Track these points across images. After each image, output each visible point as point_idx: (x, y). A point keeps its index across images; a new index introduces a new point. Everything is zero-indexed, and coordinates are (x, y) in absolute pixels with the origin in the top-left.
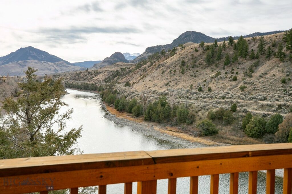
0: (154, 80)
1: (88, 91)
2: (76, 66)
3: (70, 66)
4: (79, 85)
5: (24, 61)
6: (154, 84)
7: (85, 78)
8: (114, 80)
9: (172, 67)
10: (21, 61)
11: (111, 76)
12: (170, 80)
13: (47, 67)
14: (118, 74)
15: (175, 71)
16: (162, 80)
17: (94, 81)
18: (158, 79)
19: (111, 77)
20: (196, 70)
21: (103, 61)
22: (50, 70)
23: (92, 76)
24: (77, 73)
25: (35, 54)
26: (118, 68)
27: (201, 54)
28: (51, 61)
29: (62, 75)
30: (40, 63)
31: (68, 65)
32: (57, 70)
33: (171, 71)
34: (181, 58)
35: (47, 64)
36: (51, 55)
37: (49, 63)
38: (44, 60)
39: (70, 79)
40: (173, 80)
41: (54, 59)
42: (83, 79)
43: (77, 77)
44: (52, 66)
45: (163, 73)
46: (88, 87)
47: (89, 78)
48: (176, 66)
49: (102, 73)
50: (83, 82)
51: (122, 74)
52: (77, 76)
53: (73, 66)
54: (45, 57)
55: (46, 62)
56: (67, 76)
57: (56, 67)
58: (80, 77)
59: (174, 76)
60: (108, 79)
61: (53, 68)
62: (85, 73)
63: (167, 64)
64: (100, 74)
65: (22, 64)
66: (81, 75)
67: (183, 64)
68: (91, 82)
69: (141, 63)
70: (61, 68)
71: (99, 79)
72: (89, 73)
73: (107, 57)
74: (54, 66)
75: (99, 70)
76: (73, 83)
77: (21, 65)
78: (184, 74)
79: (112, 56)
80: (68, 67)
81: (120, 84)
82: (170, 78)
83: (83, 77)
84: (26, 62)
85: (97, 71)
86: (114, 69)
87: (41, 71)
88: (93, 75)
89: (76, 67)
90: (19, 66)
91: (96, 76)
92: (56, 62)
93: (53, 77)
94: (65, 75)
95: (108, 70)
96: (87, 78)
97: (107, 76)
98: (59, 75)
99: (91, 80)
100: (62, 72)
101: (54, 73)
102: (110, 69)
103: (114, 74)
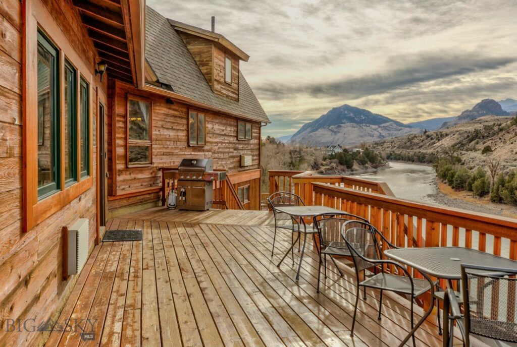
1: (424, 164)
2: (413, 127)
3: (404, 128)
4: (410, 156)
5: (337, 126)
7: (421, 144)
8: (470, 146)
10: (333, 126)
11: (465, 139)
13: (369, 132)
14: (477, 136)
17: (435, 149)
19: (465, 141)
21: (459, 117)
22: (373, 136)
23: (433, 141)
24: (408, 138)
25: (352, 115)
26: (479, 127)
28: (375, 124)
29: (388, 142)
30: (359, 127)
31: (400, 128)
32: (383, 137)
35: (368, 128)
36: (375, 114)
37: (371, 126)
38: (364, 123)
39: (398, 148)
41: (378, 120)
42: (417, 147)
43: (408, 144)
44: (375, 130)
46: (424, 157)
47: (428, 144)
49: (449, 136)
50: (418, 151)
51: (486, 135)
52: (410, 142)
53: (408, 128)
54: (366, 118)
55: (367, 125)
56: (395, 144)
57: (381, 132)
58: (413, 144)
60: (460, 145)
61: (377, 133)
62: (421, 137)
64: (447, 137)
65: (336, 130)
66: (416, 141)
68: (430, 151)
70: (389, 132)
71: (443, 146)
72: (428, 136)
73: (467, 110)
74: (379, 130)
75: (445, 131)
76: (401, 152)
77: (333, 131)
79: (477, 107)
80: (399, 130)
81: (478, 152)
83: (418, 144)
84: (339, 127)
85: (441, 132)
86: (471, 128)
87: (360, 138)
88: (435, 140)
89: (413, 129)
90: (330, 133)
91: (439, 140)
92: (381, 124)
93: (374, 146)
94: (392, 143)
95: (460, 130)
96: (423, 145)
97: (458, 139)
98: (384, 142)
99: (430, 147)
100: (389, 139)
101: (377, 140)
102: (464, 129)
103: (471, 137)
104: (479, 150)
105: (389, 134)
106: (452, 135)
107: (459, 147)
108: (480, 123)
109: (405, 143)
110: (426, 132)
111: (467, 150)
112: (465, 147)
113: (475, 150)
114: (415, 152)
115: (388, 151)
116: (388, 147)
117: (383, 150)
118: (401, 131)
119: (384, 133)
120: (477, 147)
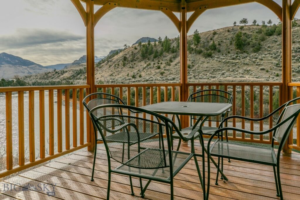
0: (103, 72)
3: (43, 68)
4: (47, 83)
6: (102, 76)
7: (53, 77)
8: (78, 77)
9: (117, 62)
12: (115, 71)
13: (21, 70)
14: (81, 72)
15: (118, 65)
16: (108, 72)
17: (60, 79)
18: (106, 72)
19: (75, 75)
20: (134, 63)
21: (72, 63)
22: (24, 73)
23: (59, 75)
24: (46, 74)
25: (9, 59)
26: (82, 68)
27: (139, 51)
28: (25, 66)
29: (34, 76)
30: (14, 67)
31: (41, 68)
32: (31, 73)
33: (115, 65)
34: (125, 54)
35: (21, 68)
36: (25, 60)
37: (22, 66)
38: (18, 65)
39: (40, 79)
40: (116, 72)
41: (27, 63)
42: (51, 78)
43: (46, 77)
44: (25, 69)
45: (109, 67)
46: (54, 84)
47: (56, 77)
48: (120, 61)
49: (68, 72)
50: (51, 80)
51: (85, 72)
53: (46, 69)
54: (19, 62)
55: (20, 66)
56: (38, 77)
57: (30, 70)
58: (48, 76)
59: (117, 69)
60: (73, 77)
61: (27, 71)
62: (53, 73)
63: (114, 60)
64: (66, 73)
66: (50, 75)
67: (125, 59)
68: (58, 80)
69: (101, 63)
70: (34, 71)
71: (64, 77)
72: (56, 72)
73: (77, 60)
74: (28, 69)
75: (65, 70)
76: (42, 81)
78: (125, 67)
79: (81, 59)
80: (41, 69)
81: (81, 80)
82: (114, 70)
83: (51, 76)
85: (63, 70)
86: (78, 68)
87: (15, 74)
88: (60, 74)
89: (48, 69)
91: (62, 74)
92: (29, 66)
93: (25, 78)
94: (36, 76)
95: (73, 69)
96: (54, 77)
97: (72, 74)
98: (31, 76)
99: (58, 78)
100: (34, 74)
101: (27, 75)
102: (75, 69)
103: (78, 73)
104: (82, 79)
105: (35, 72)
106: (69, 72)
107: (72, 78)
108: (82, 66)
109: (44, 76)
110: (55, 70)
111: (76, 79)
112: (75, 78)
113: (80, 79)
114: (50, 81)
115: (34, 81)
116: (33, 79)
117: (30, 81)
118: (41, 70)
119: (31, 71)
120: (81, 77)
